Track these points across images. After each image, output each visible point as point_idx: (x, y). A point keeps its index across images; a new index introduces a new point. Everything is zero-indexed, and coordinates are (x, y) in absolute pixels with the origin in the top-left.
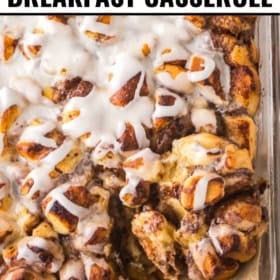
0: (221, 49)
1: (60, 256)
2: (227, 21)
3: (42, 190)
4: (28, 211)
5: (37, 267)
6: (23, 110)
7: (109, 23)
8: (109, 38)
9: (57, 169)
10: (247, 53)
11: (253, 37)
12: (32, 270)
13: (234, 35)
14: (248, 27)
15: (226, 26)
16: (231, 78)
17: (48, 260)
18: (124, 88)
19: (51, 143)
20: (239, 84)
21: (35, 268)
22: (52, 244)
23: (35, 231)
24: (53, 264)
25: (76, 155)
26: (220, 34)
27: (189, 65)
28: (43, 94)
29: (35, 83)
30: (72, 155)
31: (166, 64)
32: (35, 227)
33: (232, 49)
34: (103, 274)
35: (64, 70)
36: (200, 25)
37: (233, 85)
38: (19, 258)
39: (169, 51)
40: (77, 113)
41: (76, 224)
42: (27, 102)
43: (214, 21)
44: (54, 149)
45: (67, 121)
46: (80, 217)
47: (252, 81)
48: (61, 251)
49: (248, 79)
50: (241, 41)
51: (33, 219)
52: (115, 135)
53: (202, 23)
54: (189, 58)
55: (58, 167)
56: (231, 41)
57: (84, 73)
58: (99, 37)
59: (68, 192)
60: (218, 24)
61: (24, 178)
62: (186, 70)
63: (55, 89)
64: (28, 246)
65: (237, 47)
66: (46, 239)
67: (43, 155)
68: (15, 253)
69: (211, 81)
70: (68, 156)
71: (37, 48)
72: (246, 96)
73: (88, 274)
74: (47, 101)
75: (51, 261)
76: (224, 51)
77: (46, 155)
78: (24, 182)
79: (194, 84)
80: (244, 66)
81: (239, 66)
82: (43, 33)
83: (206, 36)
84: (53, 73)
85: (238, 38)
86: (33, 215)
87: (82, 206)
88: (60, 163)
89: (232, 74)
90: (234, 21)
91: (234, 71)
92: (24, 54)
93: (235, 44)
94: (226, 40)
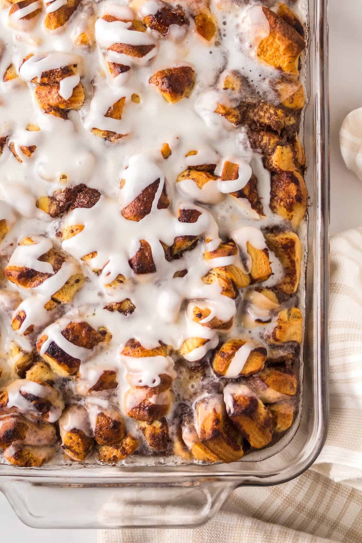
0: (259, 150)
1: (59, 404)
2: (267, 115)
3: (37, 324)
4: (20, 350)
5: (32, 415)
6: (13, 225)
7: (120, 118)
8: (120, 136)
9: (53, 299)
10: (291, 155)
11: (298, 132)
12: (26, 419)
13: (276, 133)
14: (293, 121)
15: (267, 121)
16: (272, 186)
17: (45, 409)
18: (138, 199)
19: (46, 267)
20: (281, 194)
21: (29, 417)
22: (49, 389)
23: (28, 373)
24: (50, 413)
25: (77, 281)
26: (258, 132)
27: (219, 171)
28: (38, 205)
29: (28, 191)
30: (72, 282)
31: (190, 168)
32: (29, 368)
33: (273, 151)
34: (111, 425)
35: (64, 177)
36: (234, 119)
37: (273, 195)
38: (9, 405)
39: (195, 153)
40: (81, 228)
41: (78, 367)
42: (18, 216)
43: (251, 115)
44: (50, 276)
45: (68, 237)
46: (82, 359)
47: (298, 190)
48: (61, 397)
49: (292, 188)
50: (284, 140)
51: (27, 358)
52: (126, 254)
53: (237, 117)
54: (219, 162)
55: (55, 297)
56: (272, 141)
57: (89, 178)
58: (109, 135)
59: (67, 330)
60: (256, 119)
61: (14, 308)
62: (216, 177)
63: (53, 199)
64: (20, 392)
65: (278, 147)
66: (43, 384)
67: (37, 282)
68: (5, 400)
69: (246, 192)
70: (67, 283)
71: (31, 149)
72: (290, 208)
73: (93, 426)
74: (42, 214)
75: (48, 410)
76: (263, 153)
77: (41, 282)
78: (14, 314)
79: (224, 196)
80: (287, 172)
81: (282, 171)
82: (39, 129)
83: (242, 134)
84: (51, 180)
85: (281, 136)
86: (26, 354)
87: (85, 346)
88: (58, 292)
89: (272, 181)
90: (276, 114)
91: (275, 178)
92: (15, 155)
93: (278, 144)
94: (266, 139)
